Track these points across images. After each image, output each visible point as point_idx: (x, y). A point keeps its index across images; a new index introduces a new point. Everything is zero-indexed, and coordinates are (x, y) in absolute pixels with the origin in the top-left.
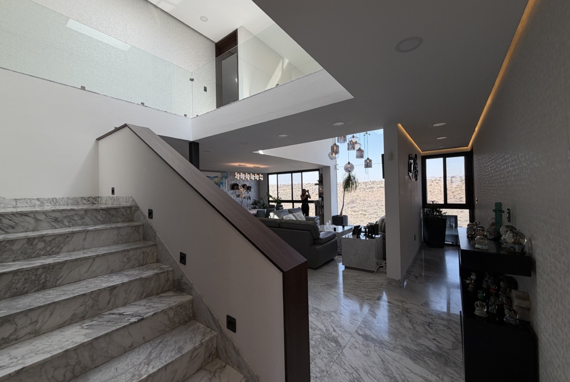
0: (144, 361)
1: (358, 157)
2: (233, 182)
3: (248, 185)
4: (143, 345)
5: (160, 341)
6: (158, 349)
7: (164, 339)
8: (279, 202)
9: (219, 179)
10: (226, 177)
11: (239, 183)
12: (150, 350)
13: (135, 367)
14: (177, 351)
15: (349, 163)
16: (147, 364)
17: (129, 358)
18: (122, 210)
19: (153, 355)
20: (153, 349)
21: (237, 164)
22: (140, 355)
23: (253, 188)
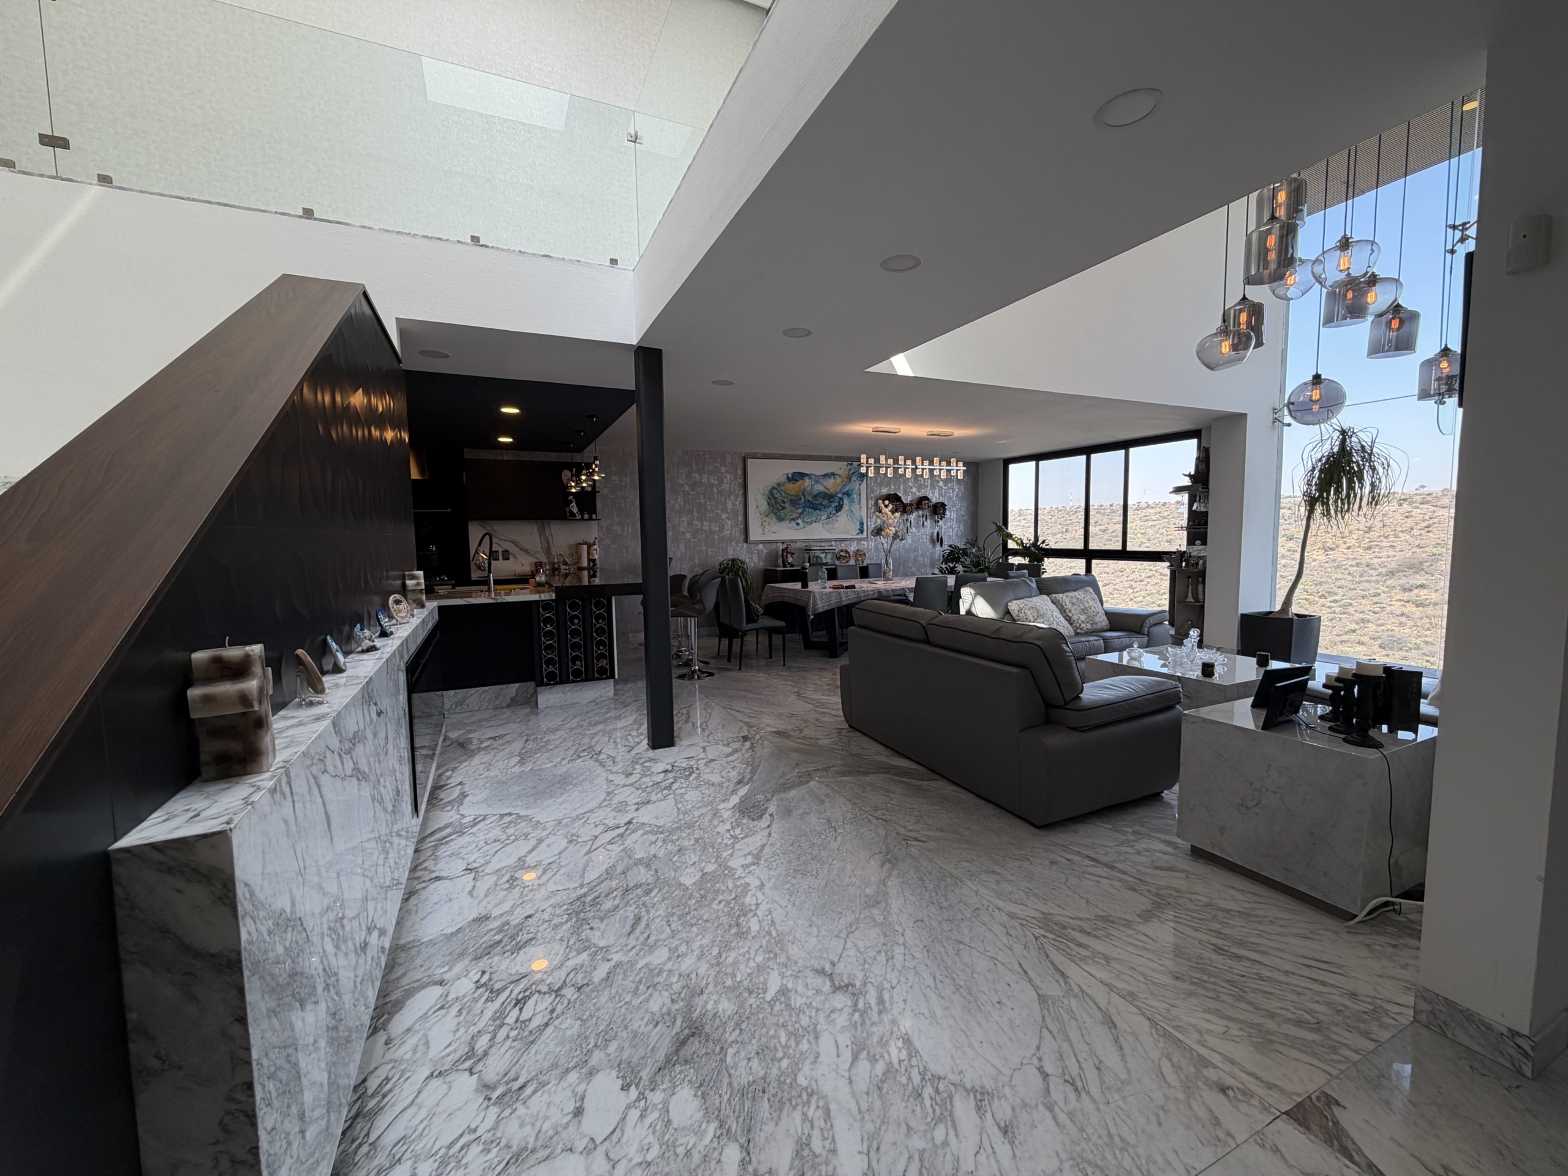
1: (1377, 349)
3: (934, 500)
8: (1037, 553)
9: (839, 480)
10: (862, 477)
11: (905, 492)
15: (1317, 378)
21: (866, 428)
23: (954, 506)
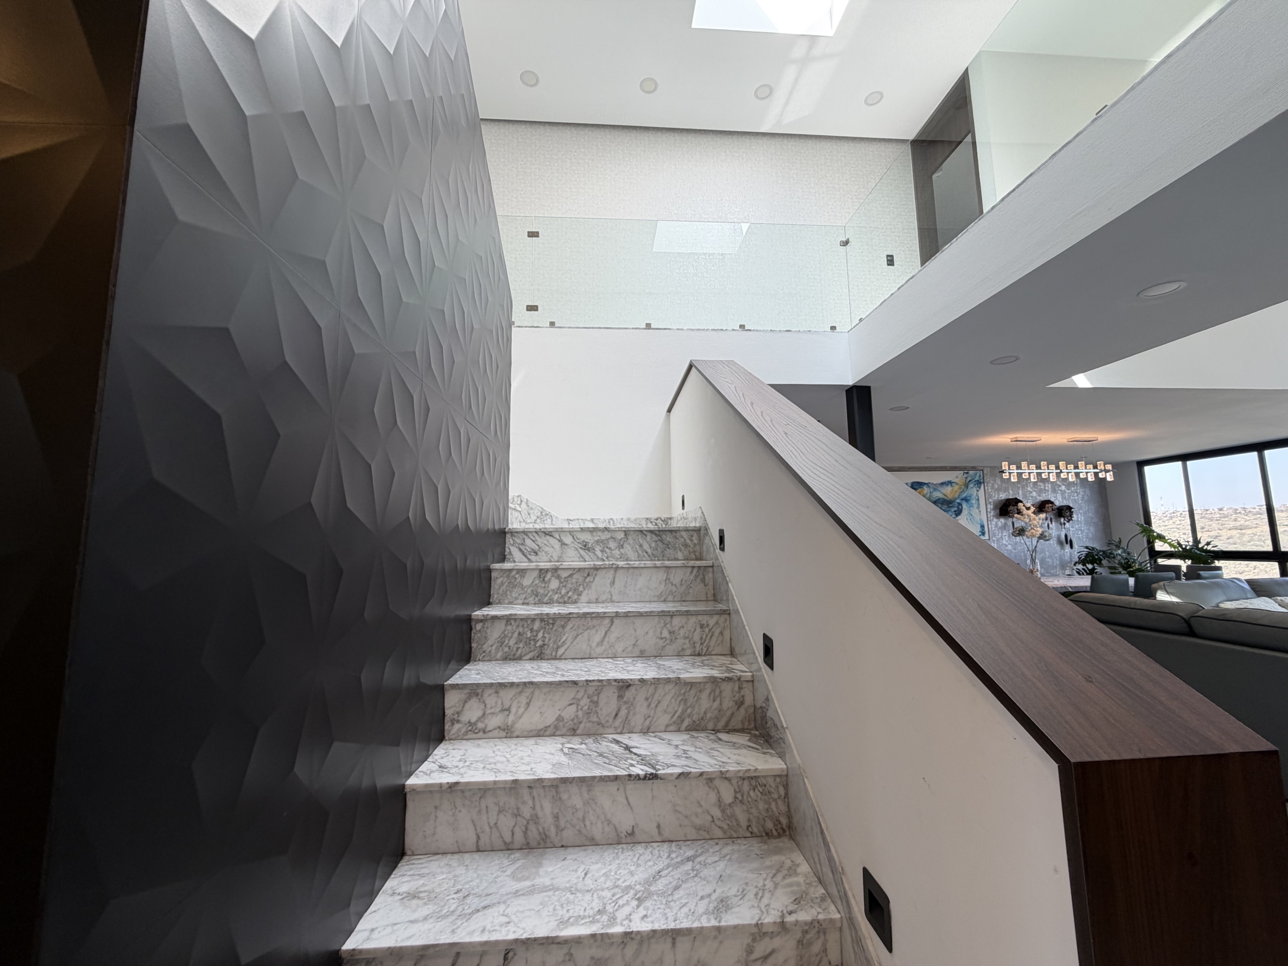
0: (638, 887)
2: (1003, 496)
4: (655, 845)
5: (690, 853)
6: (677, 874)
7: (701, 855)
8: (1202, 555)
9: (956, 487)
10: (979, 483)
11: (1025, 496)
12: (661, 865)
13: (616, 890)
14: (711, 908)
16: (638, 899)
17: (617, 862)
18: (684, 534)
19: (660, 885)
20: (668, 866)
21: (1004, 439)
22: (638, 865)
23: (1080, 508)
